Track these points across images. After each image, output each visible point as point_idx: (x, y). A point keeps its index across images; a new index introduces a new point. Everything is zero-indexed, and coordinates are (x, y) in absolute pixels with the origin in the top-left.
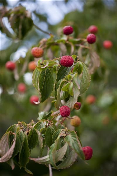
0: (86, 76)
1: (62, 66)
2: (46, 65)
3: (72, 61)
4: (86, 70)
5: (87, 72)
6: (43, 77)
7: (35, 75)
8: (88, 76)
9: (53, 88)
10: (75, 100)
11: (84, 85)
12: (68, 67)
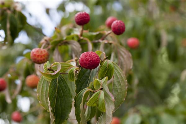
0: (121, 82)
1: (82, 69)
2: (56, 70)
3: (98, 58)
4: (119, 72)
5: (120, 75)
6: (55, 89)
7: (41, 87)
8: (122, 80)
9: (72, 104)
10: (109, 118)
11: (118, 95)
12: (92, 70)
